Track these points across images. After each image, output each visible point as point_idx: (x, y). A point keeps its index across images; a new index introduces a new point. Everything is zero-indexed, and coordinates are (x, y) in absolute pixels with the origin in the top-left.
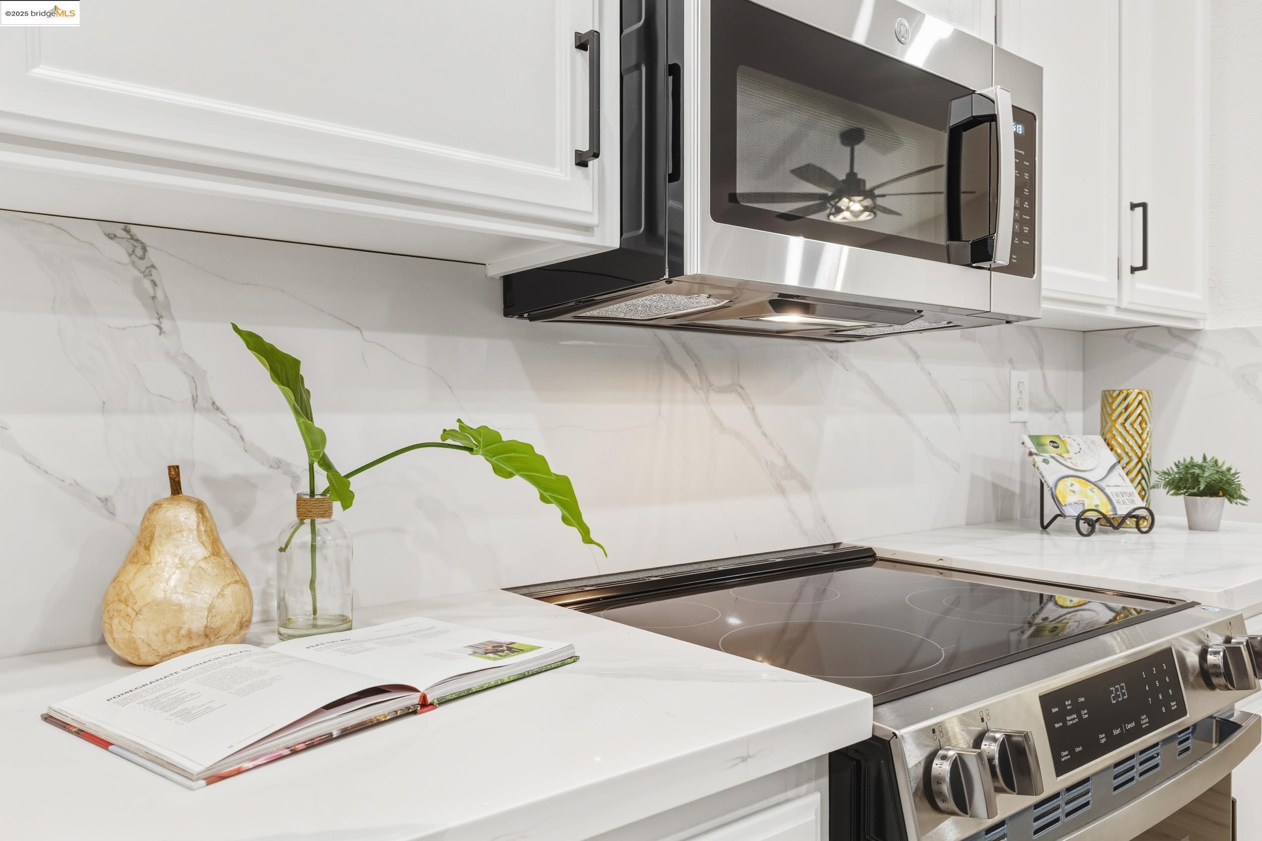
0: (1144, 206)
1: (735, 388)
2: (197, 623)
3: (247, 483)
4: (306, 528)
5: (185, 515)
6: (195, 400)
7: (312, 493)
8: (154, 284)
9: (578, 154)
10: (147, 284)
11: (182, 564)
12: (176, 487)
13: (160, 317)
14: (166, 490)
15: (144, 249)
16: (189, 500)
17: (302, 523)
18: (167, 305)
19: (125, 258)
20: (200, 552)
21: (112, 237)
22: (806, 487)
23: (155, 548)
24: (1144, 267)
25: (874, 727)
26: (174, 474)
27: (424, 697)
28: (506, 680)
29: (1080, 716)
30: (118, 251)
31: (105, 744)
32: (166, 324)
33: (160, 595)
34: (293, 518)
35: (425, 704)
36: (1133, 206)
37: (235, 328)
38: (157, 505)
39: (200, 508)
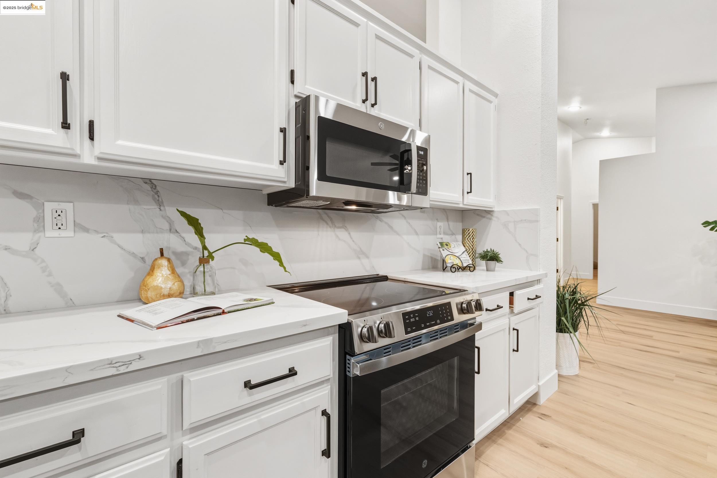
0: (471, 174)
1: (344, 227)
2: (166, 292)
3: (187, 254)
4: (202, 266)
5: (164, 262)
6: (170, 230)
7: (203, 257)
8: (159, 196)
9: (280, 161)
10: (156, 196)
11: (163, 276)
12: (162, 254)
13: (160, 206)
14: (159, 255)
15: (156, 186)
16: (166, 258)
17: (200, 265)
18: (162, 202)
19: (150, 189)
20: (169, 272)
21: (146, 183)
22: (368, 257)
23: (155, 271)
24: (471, 192)
25: (348, 319)
26: (162, 251)
27: (224, 311)
28: (250, 307)
29: (415, 319)
30: (148, 187)
31: (132, 321)
32: (162, 208)
33: (156, 284)
34: (198, 263)
35: (224, 312)
36: (468, 174)
37: (177, 210)
38: (156, 259)
39: (169, 260)
